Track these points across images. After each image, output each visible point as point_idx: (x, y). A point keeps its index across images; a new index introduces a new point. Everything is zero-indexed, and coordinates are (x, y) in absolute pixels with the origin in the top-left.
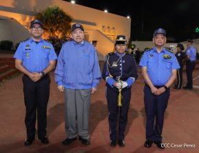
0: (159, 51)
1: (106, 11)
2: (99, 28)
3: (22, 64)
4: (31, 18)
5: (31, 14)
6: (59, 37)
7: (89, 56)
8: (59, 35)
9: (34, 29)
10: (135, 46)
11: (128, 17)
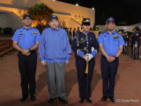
0: (110, 33)
1: (77, 5)
2: (73, 17)
3: (18, 44)
4: (25, 12)
5: (25, 8)
6: (45, 24)
7: (63, 38)
8: (44, 22)
9: (26, 20)
10: (98, 29)
11: (93, 9)
